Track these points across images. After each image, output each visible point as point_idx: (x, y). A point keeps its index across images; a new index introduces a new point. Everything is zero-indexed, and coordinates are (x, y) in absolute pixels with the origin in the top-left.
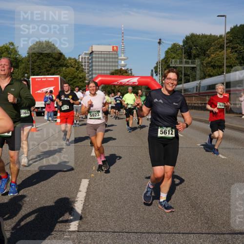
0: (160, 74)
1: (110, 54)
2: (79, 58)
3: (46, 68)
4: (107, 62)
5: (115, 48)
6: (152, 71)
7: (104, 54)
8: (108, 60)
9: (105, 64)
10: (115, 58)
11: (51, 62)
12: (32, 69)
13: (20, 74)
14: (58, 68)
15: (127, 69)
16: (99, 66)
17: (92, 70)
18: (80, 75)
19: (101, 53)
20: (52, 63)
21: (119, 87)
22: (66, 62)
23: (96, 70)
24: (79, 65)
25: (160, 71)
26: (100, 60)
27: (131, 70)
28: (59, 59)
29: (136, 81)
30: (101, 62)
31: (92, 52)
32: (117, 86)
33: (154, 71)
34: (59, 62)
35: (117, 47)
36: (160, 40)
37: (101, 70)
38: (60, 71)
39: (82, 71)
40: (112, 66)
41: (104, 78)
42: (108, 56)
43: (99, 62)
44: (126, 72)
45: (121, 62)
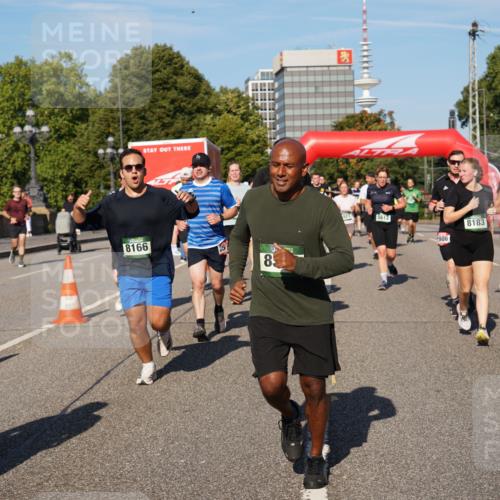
0: (474, 121)
1: (330, 73)
2: (247, 88)
3: (160, 118)
4: (323, 95)
5: (345, 56)
6: (452, 113)
7: (315, 73)
8: (326, 89)
9: (319, 100)
10: (346, 83)
11: (173, 102)
12: (124, 123)
13: (93, 136)
14: (194, 118)
15: (381, 112)
16: (301, 106)
17: (283, 119)
18: (253, 134)
19: (307, 70)
20: (177, 104)
21: (358, 162)
22: (213, 100)
23: (293, 118)
24: (248, 107)
25: (474, 113)
26: (304, 90)
27: (391, 113)
28: (194, 93)
29: (414, 145)
30: (308, 95)
31: (282, 69)
32: (353, 161)
33: (456, 113)
34: (194, 101)
35: (350, 52)
36: (475, 25)
37: (308, 117)
38: (198, 125)
39: (258, 122)
40: (338, 105)
41: (323, 141)
42: (326, 78)
43: (300, 95)
44: (377, 119)
45: (362, 95)
